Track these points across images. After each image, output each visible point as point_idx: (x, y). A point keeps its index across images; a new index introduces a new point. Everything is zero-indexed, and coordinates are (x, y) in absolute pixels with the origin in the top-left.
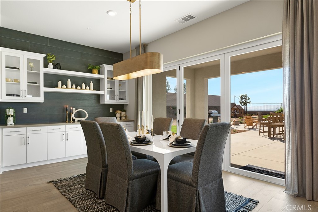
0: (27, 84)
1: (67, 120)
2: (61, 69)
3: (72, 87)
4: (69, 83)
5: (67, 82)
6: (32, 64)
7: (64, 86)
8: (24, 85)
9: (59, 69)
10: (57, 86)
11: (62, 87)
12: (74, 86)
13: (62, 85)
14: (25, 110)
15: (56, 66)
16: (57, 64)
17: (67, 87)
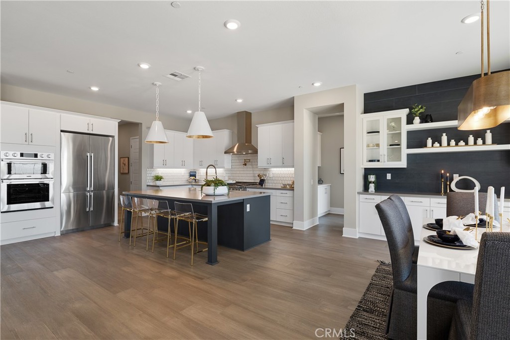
0: (387, 147)
1: (443, 191)
2: (432, 122)
3: (449, 145)
4: (444, 138)
5: (441, 138)
6: (393, 124)
7: (437, 144)
8: (384, 150)
9: (429, 122)
10: (425, 146)
11: (432, 146)
12: (453, 142)
13: (433, 143)
14: (389, 176)
15: (424, 120)
16: (427, 115)
17: (441, 145)
